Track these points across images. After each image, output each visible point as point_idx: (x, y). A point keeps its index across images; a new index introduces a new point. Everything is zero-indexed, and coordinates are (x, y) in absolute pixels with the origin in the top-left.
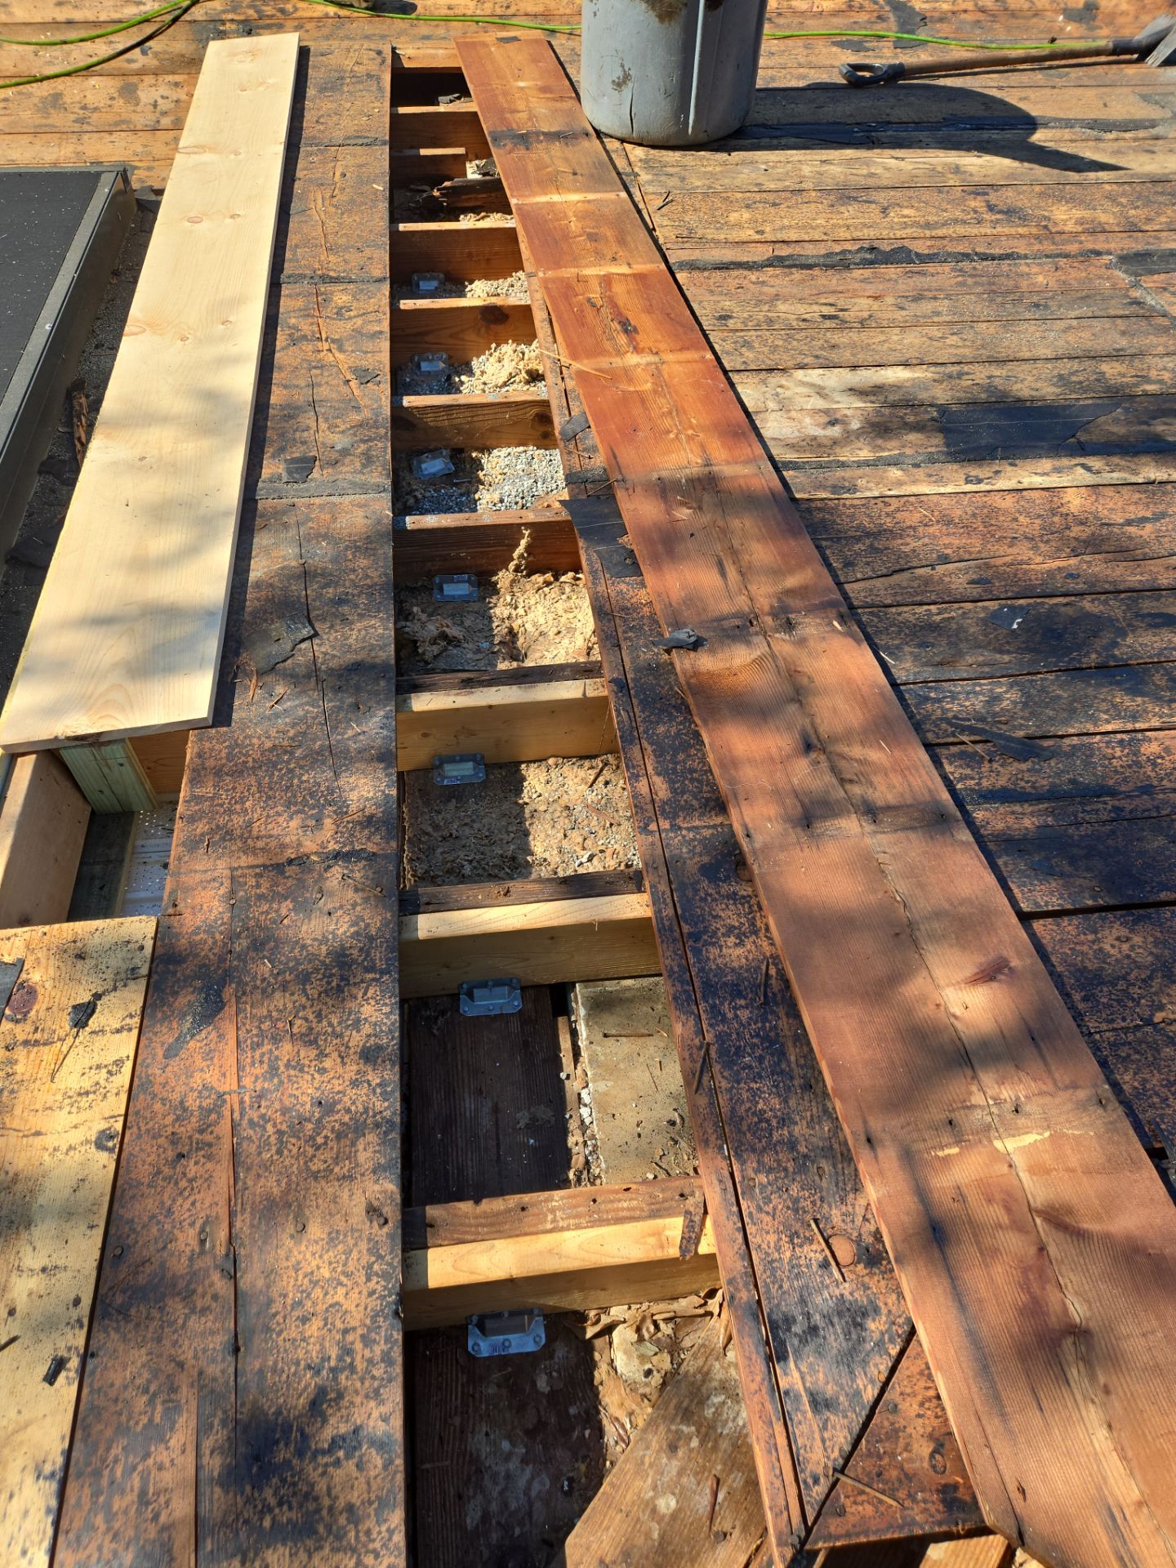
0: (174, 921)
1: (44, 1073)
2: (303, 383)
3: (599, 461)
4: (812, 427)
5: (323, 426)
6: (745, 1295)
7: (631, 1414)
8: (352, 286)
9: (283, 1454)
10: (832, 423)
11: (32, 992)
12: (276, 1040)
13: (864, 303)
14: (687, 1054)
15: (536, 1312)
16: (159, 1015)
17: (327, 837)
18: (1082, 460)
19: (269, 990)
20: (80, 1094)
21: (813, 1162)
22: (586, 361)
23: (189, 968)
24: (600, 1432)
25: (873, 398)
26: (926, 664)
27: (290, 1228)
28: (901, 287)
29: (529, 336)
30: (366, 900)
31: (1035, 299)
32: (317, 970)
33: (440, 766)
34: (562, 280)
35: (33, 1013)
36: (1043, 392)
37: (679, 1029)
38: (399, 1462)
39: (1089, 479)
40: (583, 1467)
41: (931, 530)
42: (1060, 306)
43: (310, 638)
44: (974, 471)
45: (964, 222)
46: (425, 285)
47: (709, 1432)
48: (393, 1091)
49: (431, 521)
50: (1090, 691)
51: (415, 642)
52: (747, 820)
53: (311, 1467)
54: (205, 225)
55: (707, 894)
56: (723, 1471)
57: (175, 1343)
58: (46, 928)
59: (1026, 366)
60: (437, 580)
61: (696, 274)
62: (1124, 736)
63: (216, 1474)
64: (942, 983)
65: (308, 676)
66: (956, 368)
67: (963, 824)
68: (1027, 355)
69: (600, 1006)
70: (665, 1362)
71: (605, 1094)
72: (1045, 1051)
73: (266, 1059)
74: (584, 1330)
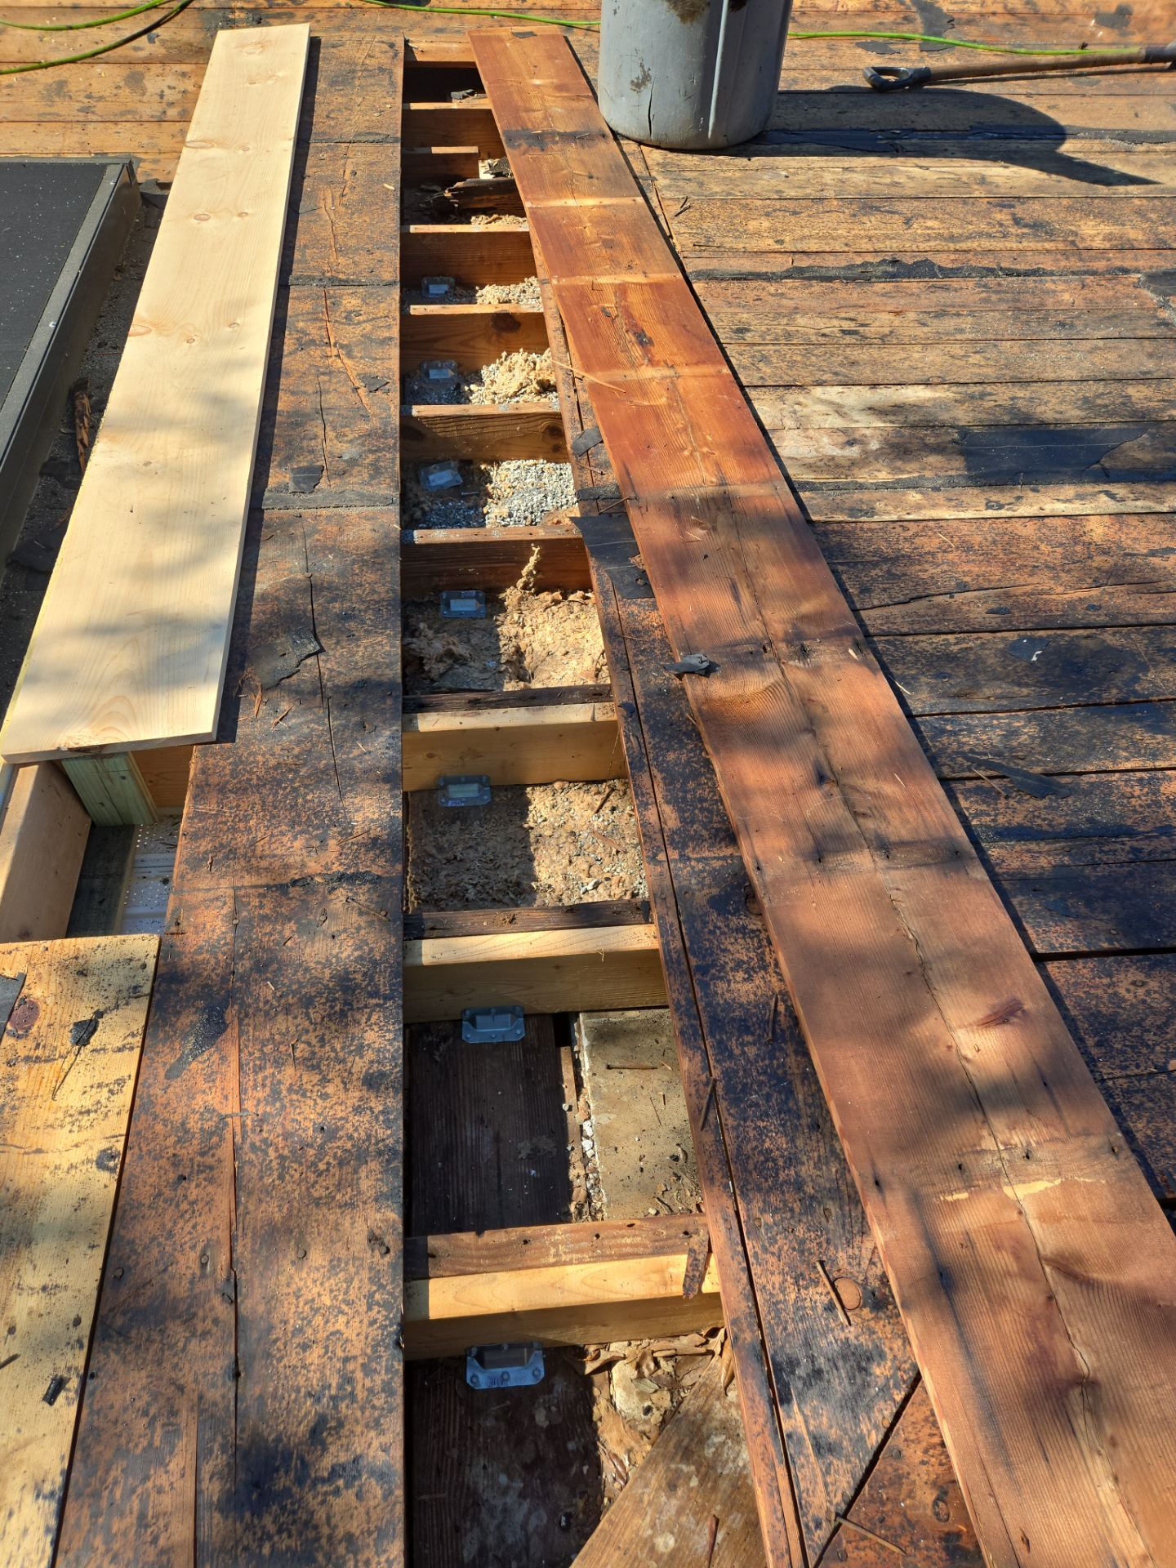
0: (177, 940)
1: (45, 1091)
2: (310, 389)
3: (612, 477)
4: (830, 448)
5: (331, 434)
6: (748, 1335)
7: (629, 1451)
8: (361, 289)
9: (283, 1481)
10: (851, 443)
11: (33, 1008)
12: (278, 1064)
13: (885, 318)
14: (693, 1090)
15: (536, 1345)
16: (161, 1035)
17: (331, 858)
18: (1106, 487)
19: (272, 1012)
20: (81, 1113)
21: (820, 1203)
22: (599, 373)
23: (191, 988)
24: (598, 1468)
25: (893, 418)
26: (943, 696)
27: (292, 1255)
28: (924, 301)
29: (541, 345)
30: (370, 924)
31: (1061, 317)
32: (320, 994)
33: (445, 787)
34: (576, 288)
35: (34, 1029)
36: (1067, 415)
37: (685, 1064)
38: (399, 1493)
39: (1113, 506)
40: (581, 1504)
41: (950, 556)
42: (1086, 326)
43: (316, 653)
44: (995, 496)
45: (989, 236)
46: (434, 289)
47: (709, 1472)
48: (395, 1119)
49: (439, 535)
50: (1110, 727)
51: (422, 659)
52: (758, 853)
53: (310, 1496)
54: (212, 223)
55: (716, 927)
56: (723, 1511)
57: (175, 1367)
58: (48, 943)
59: (1050, 388)
60: (444, 595)
61: (713, 284)
62: (1144, 775)
63: (215, 1499)
64: (954, 1024)
65: (313, 693)
66: (979, 388)
67: (977, 862)
68: (1052, 376)
69: (604, 1037)
70: (664, 1400)
71: (608, 1127)
72: (1057, 1096)
73: (268, 1082)
74: (583, 1365)
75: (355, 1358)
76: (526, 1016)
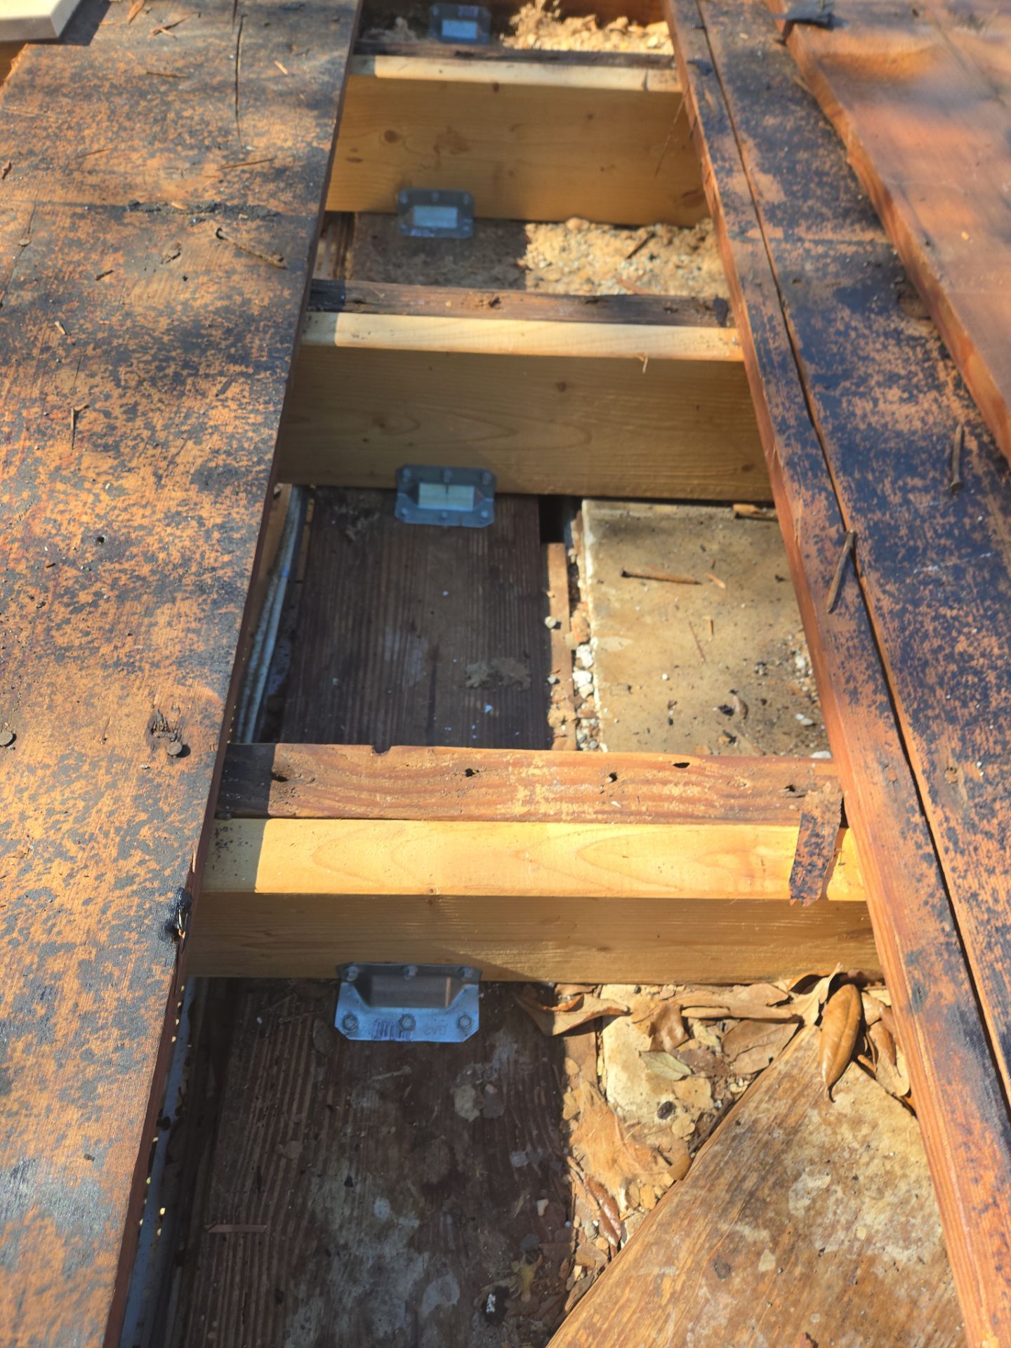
6: (949, 991)
7: (628, 1182)
12: (43, 435)
14: (813, 550)
15: (468, 974)
17: (204, 184)
19: (53, 364)
24: (566, 1208)
30: (252, 268)
32: (144, 349)
33: (408, 206)
37: (798, 510)
40: (529, 1273)
47: (797, 1245)
48: (243, 541)
52: (927, 222)
55: (848, 327)
56: (824, 1327)
65: (222, 8)
70: (702, 1096)
71: (617, 655)
73: (16, 460)
74: (551, 1018)
75: (69, 947)
76: (499, 496)
